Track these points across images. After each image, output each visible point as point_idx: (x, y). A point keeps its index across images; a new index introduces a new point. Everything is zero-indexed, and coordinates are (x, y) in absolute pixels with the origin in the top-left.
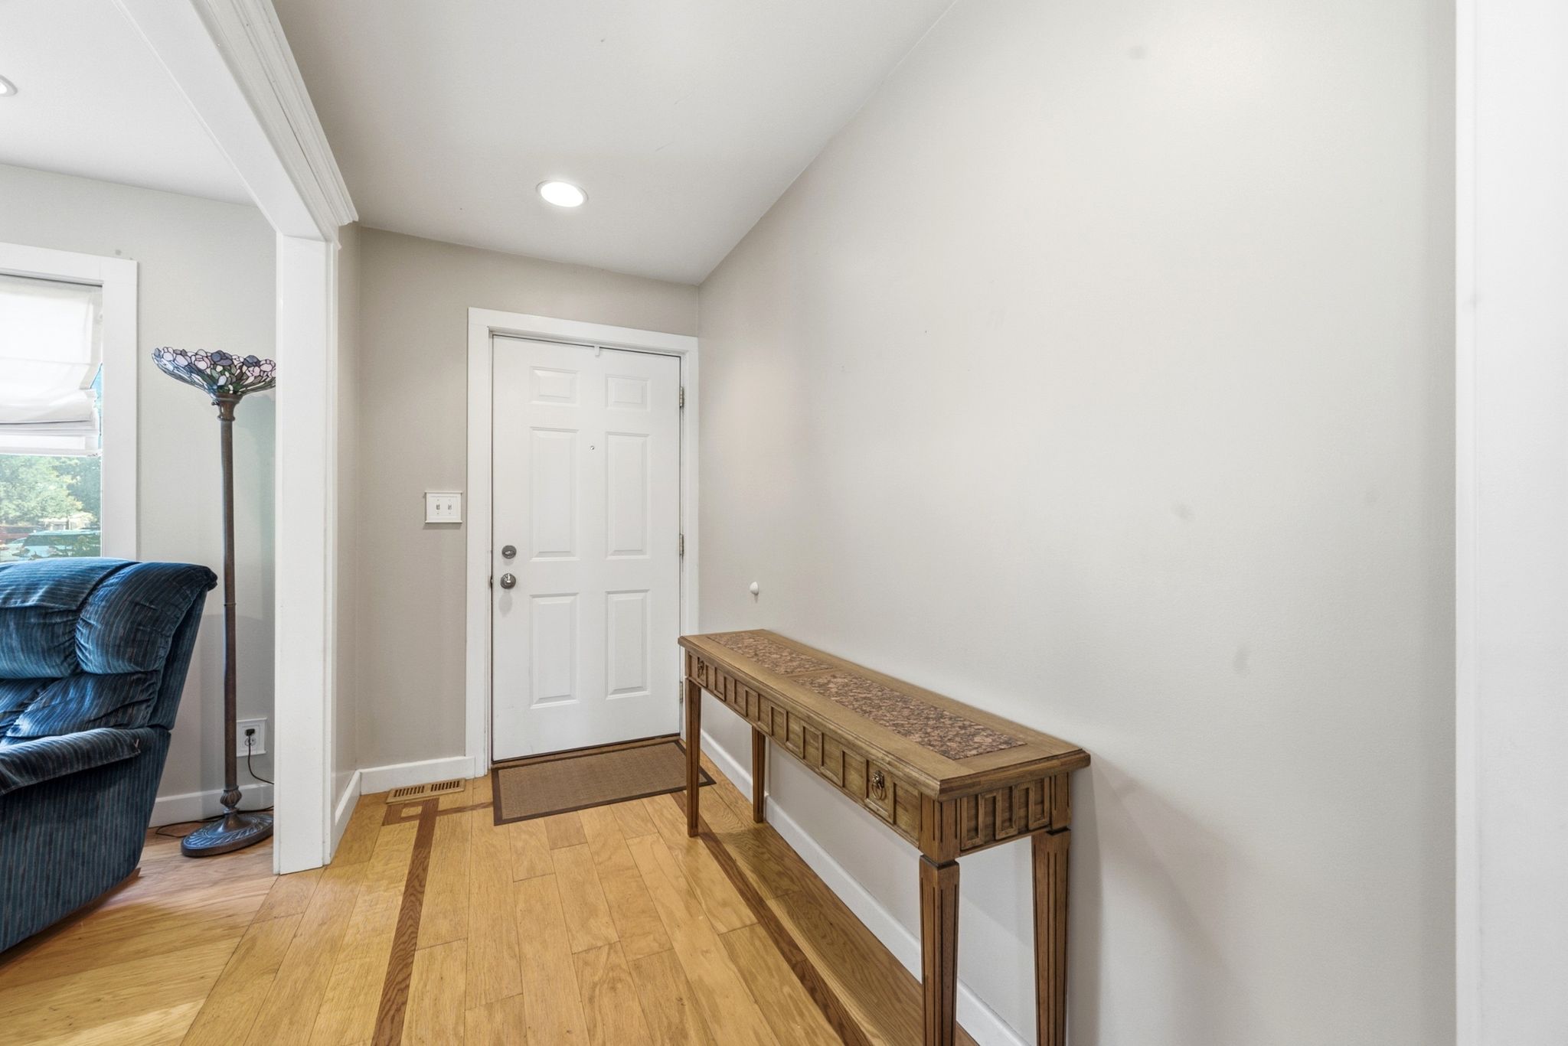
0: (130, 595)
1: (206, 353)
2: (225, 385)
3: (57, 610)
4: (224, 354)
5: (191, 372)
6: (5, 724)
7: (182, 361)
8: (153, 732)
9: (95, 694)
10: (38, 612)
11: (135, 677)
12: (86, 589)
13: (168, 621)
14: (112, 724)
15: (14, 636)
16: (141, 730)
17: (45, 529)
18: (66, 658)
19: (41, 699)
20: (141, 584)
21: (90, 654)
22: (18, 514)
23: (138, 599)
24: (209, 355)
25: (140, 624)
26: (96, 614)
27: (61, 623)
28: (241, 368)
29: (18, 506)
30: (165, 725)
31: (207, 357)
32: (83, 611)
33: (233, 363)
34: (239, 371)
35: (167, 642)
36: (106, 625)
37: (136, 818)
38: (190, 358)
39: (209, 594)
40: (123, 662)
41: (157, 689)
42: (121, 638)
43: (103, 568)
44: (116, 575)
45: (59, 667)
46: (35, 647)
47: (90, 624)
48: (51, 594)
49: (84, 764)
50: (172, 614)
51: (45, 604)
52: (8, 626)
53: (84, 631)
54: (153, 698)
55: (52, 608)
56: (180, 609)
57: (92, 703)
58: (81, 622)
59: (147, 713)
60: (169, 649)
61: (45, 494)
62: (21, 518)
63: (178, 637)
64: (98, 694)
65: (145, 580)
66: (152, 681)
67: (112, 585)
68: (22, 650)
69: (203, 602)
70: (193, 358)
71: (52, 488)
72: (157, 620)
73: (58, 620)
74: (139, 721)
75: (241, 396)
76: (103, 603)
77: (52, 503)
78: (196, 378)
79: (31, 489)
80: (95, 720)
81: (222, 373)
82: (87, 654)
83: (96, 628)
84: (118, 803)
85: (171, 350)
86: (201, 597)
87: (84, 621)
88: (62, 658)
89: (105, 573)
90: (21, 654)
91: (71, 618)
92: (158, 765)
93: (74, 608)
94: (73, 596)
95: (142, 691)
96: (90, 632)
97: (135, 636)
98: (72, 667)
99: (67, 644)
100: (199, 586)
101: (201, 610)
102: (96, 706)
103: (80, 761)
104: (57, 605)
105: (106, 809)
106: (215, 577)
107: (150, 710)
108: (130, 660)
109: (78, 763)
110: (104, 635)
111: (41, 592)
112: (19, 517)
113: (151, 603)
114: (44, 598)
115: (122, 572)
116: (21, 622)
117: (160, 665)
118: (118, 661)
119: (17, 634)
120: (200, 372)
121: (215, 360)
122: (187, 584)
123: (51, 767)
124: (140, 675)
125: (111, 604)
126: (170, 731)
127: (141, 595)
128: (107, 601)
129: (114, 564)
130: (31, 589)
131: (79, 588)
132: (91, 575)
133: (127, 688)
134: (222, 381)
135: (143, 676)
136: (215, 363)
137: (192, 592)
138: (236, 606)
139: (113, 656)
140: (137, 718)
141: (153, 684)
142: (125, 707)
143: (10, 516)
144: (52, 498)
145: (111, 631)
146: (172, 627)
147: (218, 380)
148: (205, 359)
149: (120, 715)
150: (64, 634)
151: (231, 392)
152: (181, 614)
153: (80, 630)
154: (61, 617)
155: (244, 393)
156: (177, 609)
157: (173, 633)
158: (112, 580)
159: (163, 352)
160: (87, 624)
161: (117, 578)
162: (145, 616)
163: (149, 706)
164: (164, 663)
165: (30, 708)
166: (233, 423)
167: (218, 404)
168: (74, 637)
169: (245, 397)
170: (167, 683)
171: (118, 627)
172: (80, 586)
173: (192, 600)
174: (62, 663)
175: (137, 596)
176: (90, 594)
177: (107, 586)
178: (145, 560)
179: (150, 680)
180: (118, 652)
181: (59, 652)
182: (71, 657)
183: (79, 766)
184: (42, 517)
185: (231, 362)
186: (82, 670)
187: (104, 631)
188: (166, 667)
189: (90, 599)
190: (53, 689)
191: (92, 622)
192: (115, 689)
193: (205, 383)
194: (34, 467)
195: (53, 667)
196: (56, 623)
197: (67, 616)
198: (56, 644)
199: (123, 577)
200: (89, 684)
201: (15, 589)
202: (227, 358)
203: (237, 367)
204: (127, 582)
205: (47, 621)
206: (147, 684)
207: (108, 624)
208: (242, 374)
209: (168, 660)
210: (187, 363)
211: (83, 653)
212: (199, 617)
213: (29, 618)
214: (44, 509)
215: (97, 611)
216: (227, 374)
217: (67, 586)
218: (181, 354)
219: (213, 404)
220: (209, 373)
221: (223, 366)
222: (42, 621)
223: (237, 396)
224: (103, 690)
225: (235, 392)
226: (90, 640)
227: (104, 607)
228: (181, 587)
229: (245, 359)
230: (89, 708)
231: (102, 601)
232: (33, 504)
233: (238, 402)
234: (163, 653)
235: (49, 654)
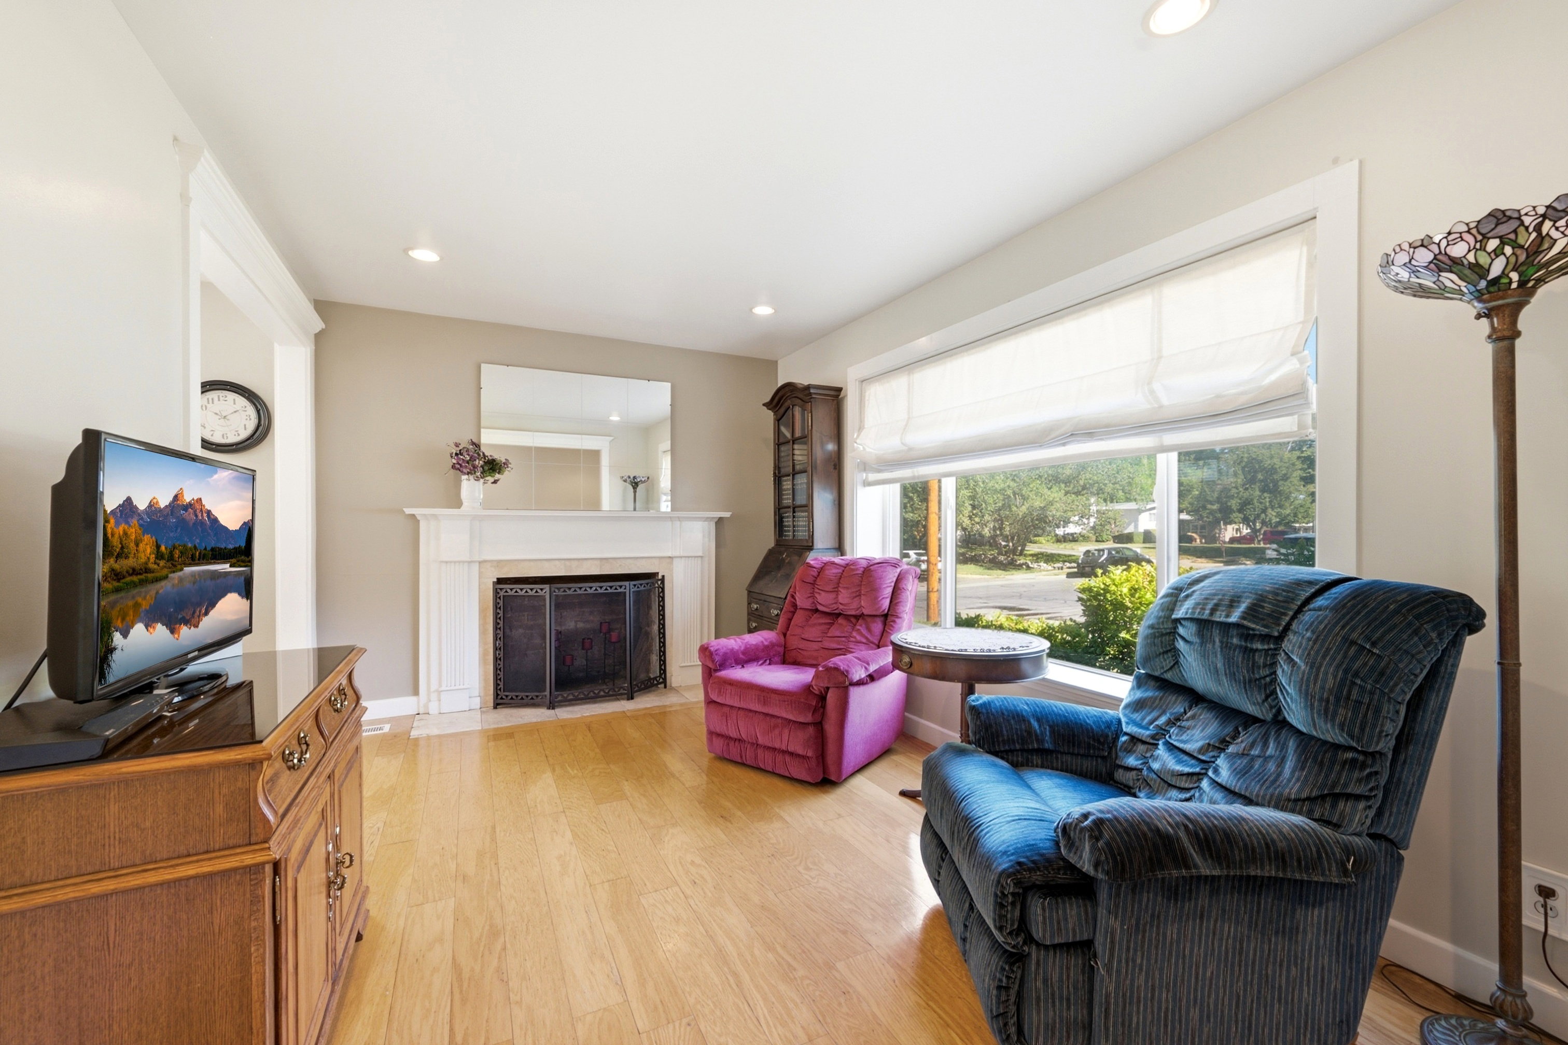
0: (1343, 627)
1: (1467, 224)
2: (1504, 274)
3: (1258, 633)
4: (1503, 212)
5: (1440, 270)
6: (1208, 760)
7: (1424, 256)
8: (1376, 848)
9: (1298, 760)
10: (1240, 631)
11: (1350, 755)
12: (1290, 609)
13: (1400, 678)
14: (1317, 815)
15: (1219, 656)
16: (1357, 839)
17: (1296, 533)
18: (1267, 697)
19: (1242, 742)
20: (1358, 613)
21: (1292, 702)
22: (1278, 520)
23: (1354, 636)
24: (1472, 225)
25: (1356, 675)
26: (1300, 647)
27: (1263, 650)
28: (1538, 228)
29: (1277, 513)
30: (1396, 840)
31: (1469, 232)
32: (1286, 640)
33: (1522, 223)
34: (1534, 235)
35: (1397, 712)
36: (1311, 667)
37: (1351, 968)
38: (1439, 244)
39: (1471, 641)
40: (1333, 726)
41: (1383, 783)
42: (1331, 691)
43: (1310, 583)
44: (1326, 595)
45: (1260, 706)
46: (1237, 674)
47: (1293, 660)
48: (1253, 612)
49: (1277, 870)
50: (1407, 666)
51: (1245, 623)
52: (1214, 641)
53: (1286, 668)
54: (1375, 796)
55: (1253, 629)
56: (1419, 662)
57: (1293, 772)
58: (1283, 654)
59: (1366, 817)
60: (1401, 723)
61: (1297, 502)
62: (1279, 523)
63: (1416, 703)
64: (1301, 765)
65: (1365, 606)
66: (1373, 770)
67: (1320, 609)
68: (1226, 674)
69: (1459, 653)
70: (1444, 244)
71: (1302, 497)
72: (1382, 674)
73: (1259, 646)
74: (1354, 826)
75: (1535, 288)
76: (1309, 634)
77: (1302, 510)
78: (1449, 279)
79: (1288, 498)
80: (1296, 800)
81: (1498, 252)
82: (1289, 700)
83: (1299, 667)
84: (1326, 935)
85: (1406, 246)
86: (1456, 644)
87: (1286, 654)
88: (1263, 696)
89: (1313, 590)
90: (1224, 678)
91: (1272, 646)
92: (1383, 899)
93: (1276, 634)
94: (1275, 617)
95: (1359, 781)
96: (1292, 671)
97: (1349, 692)
98: (1274, 711)
99: (1268, 679)
100: (1454, 626)
101: (1455, 666)
102: (1298, 780)
103: (1273, 863)
104: (1258, 627)
105: (1309, 936)
106: (1481, 614)
107: (1372, 813)
108: (1342, 727)
109: (1270, 865)
110: (1308, 680)
111: (1243, 607)
112: (1279, 522)
113: (1374, 644)
114: (1246, 616)
115: (1334, 590)
116: (1225, 640)
117: (1386, 745)
118: (1326, 723)
119: (1221, 654)
120: (1454, 265)
121: (1483, 231)
122: (1432, 620)
123: (1238, 858)
124: (1356, 755)
125: (1318, 637)
126: (1401, 852)
127: (1359, 630)
128: (1313, 632)
129: (1324, 578)
130: (1233, 603)
131: (1282, 607)
132: (1297, 592)
133: (1337, 768)
134: (1496, 269)
135: (1361, 758)
136: (1484, 235)
137: (1440, 635)
138: (1522, 668)
139: (1319, 714)
140: (1351, 821)
141: (1376, 773)
142: (1336, 797)
143: (1273, 521)
144: (1301, 506)
145: (1317, 675)
146: (1406, 690)
147: (1488, 271)
148: (1467, 237)
149: (1328, 806)
150: (1265, 666)
151: (1514, 285)
152: (1422, 670)
153: (1281, 666)
154: (1263, 642)
155: (1541, 281)
156: (1415, 662)
157: (1408, 697)
158: (1320, 602)
159: (1393, 254)
160: (1290, 660)
161: (1326, 599)
162: (1365, 664)
163: (1370, 807)
164: (1393, 742)
165: (1231, 749)
166: (1518, 343)
167: (1487, 316)
168: (1275, 673)
169: (1542, 291)
170: (1397, 775)
171: (1326, 673)
172: (1282, 604)
173: (1441, 649)
174: (1263, 701)
175: (1353, 629)
176: (1293, 618)
177: (1314, 610)
178: (1368, 576)
179: (1371, 766)
180: (1326, 711)
181: (1260, 688)
182: (1272, 697)
183: (1271, 870)
184: (1293, 522)
185: (1517, 223)
186: (1285, 718)
187: (1310, 674)
188: (1396, 750)
189: (1294, 626)
190: (1254, 732)
191: (1294, 658)
192: (1321, 764)
193: (1463, 284)
194: (1289, 480)
195: (1254, 704)
196: (1257, 650)
197: (1268, 644)
198: (1257, 676)
199: (1336, 598)
200: (1291, 743)
201: (1220, 600)
202: (1510, 218)
203: (1531, 229)
204: (1339, 607)
205: (1249, 645)
206: (1368, 771)
207: (1314, 665)
208: (1541, 238)
209: (1399, 738)
210: (1431, 256)
211: (1285, 698)
212: (1452, 676)
213: (1232, 637)
214: (1295, 515)
215: (1301, 644)
216: (1508, 250)
217: (1269, 603)
218: (1422, 245)
219: (1478, 316)
220: (1472, 260)
221: (1501, 238)
222: (1243, 643)
223: (1527, 290)
224: (1306, 760)
225: (1522, 284)
226: (1292, 683)
227: (1309, 639)
228: (1422, 625)
229: (1548, 207)
230: (1289, 780)
231: (1307, 630)
232: (1288, 511)
233: (1528, 302)
234: (1392, 728)
235: (1250, 686)
